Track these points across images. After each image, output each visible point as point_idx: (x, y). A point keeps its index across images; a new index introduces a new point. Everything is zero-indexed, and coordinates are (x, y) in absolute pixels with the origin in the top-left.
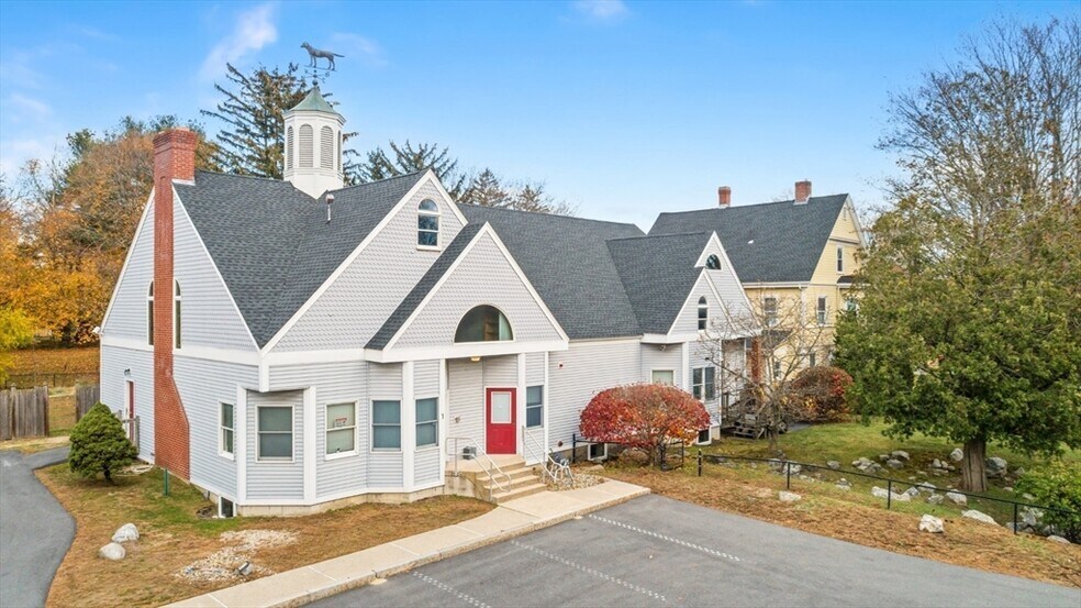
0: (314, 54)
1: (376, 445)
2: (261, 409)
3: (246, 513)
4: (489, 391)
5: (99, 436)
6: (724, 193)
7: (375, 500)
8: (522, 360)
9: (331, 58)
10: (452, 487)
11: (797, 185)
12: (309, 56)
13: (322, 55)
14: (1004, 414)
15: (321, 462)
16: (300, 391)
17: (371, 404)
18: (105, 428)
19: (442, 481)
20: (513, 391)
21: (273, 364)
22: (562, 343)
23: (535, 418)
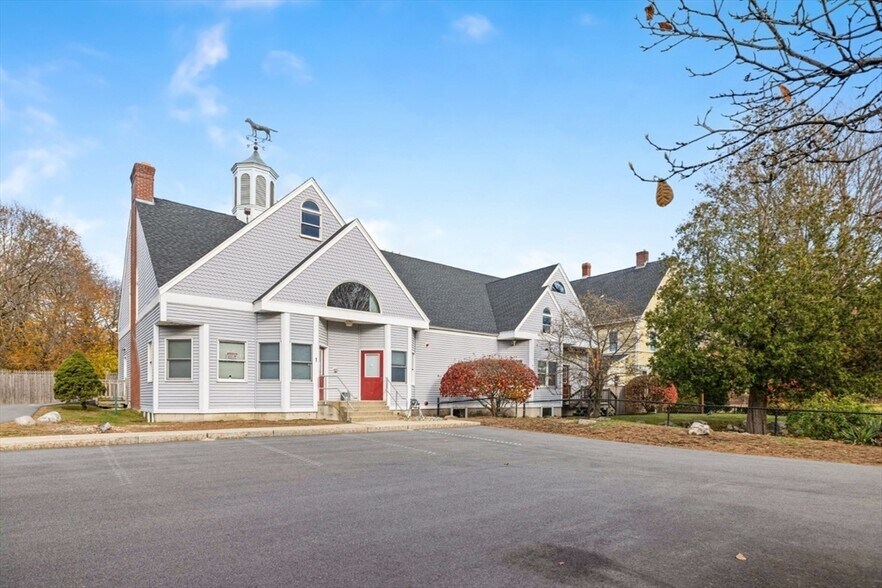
0: (255, 127)
1: (262, 377)
2: (170, 341)
3: (159, 419)
4: (363, 353)
5: (73, 373)
6: (586, 268)
7: (260, 418)
8: (388, 329)
9: (268, 132)
10: (322, 414)
11: (638, 254)
12: (251, 128)
13: (261, 129)
14: (775, 363)
15: (213, 383)
16: (196, 326)
17: (258, 345)
18: (77, 368)
19: (315, 408)
20: (381, 353)
21: (170, 301)
22: (424, 323)
23: (399, 375)
